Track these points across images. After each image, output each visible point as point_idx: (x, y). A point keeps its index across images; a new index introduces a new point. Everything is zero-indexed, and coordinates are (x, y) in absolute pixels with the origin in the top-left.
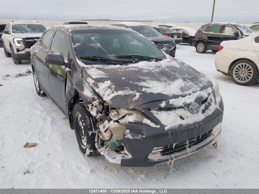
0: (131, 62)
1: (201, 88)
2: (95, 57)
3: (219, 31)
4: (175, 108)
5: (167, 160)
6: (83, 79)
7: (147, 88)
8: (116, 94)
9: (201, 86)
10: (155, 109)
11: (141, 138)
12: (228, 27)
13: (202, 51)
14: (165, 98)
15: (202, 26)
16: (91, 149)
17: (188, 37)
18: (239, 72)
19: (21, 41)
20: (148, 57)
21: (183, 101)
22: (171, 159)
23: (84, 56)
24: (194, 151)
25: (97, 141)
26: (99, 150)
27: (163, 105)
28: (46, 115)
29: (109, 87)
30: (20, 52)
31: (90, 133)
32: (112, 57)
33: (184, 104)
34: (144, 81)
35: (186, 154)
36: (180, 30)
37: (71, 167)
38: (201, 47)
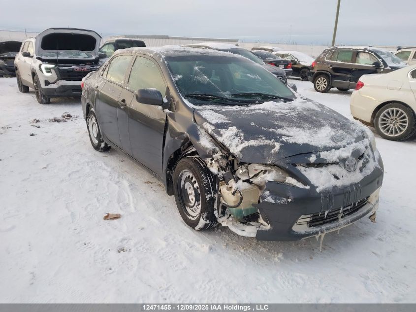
0: (253, 103)
1: (356, 138)
2: (205, 95)
3: (350, 59)
4: (327, 164)
5: (317, 233)
6: (197, 125)
7: (288, 136)
8: (246, 144)
9: (356, 137)
10: (302, 164)
11: (285, 202)
12: (364, 54)
13: (323, 89)
14: (315, 150)
15: (324, 52)
16: (207, 218)
17: (300, 67)
18: (388, 121)
19: (53, 68)
20: (274, 96)
21: (338, 154)
22: (322, 232)
23: (190, 93)
24: (349, 223)
25: (216, 209)
26: (220, 220)
27: (313, 159)
28: (118, 178)
29: (237, 135)
30: (50, 86)
31: (208, 197)
32: (226, 94)
33: (338, 158)
34: (281, 127)
35: (340, 226)
36: (287, 55)
37: (179, 245)
38: (322, 83)
